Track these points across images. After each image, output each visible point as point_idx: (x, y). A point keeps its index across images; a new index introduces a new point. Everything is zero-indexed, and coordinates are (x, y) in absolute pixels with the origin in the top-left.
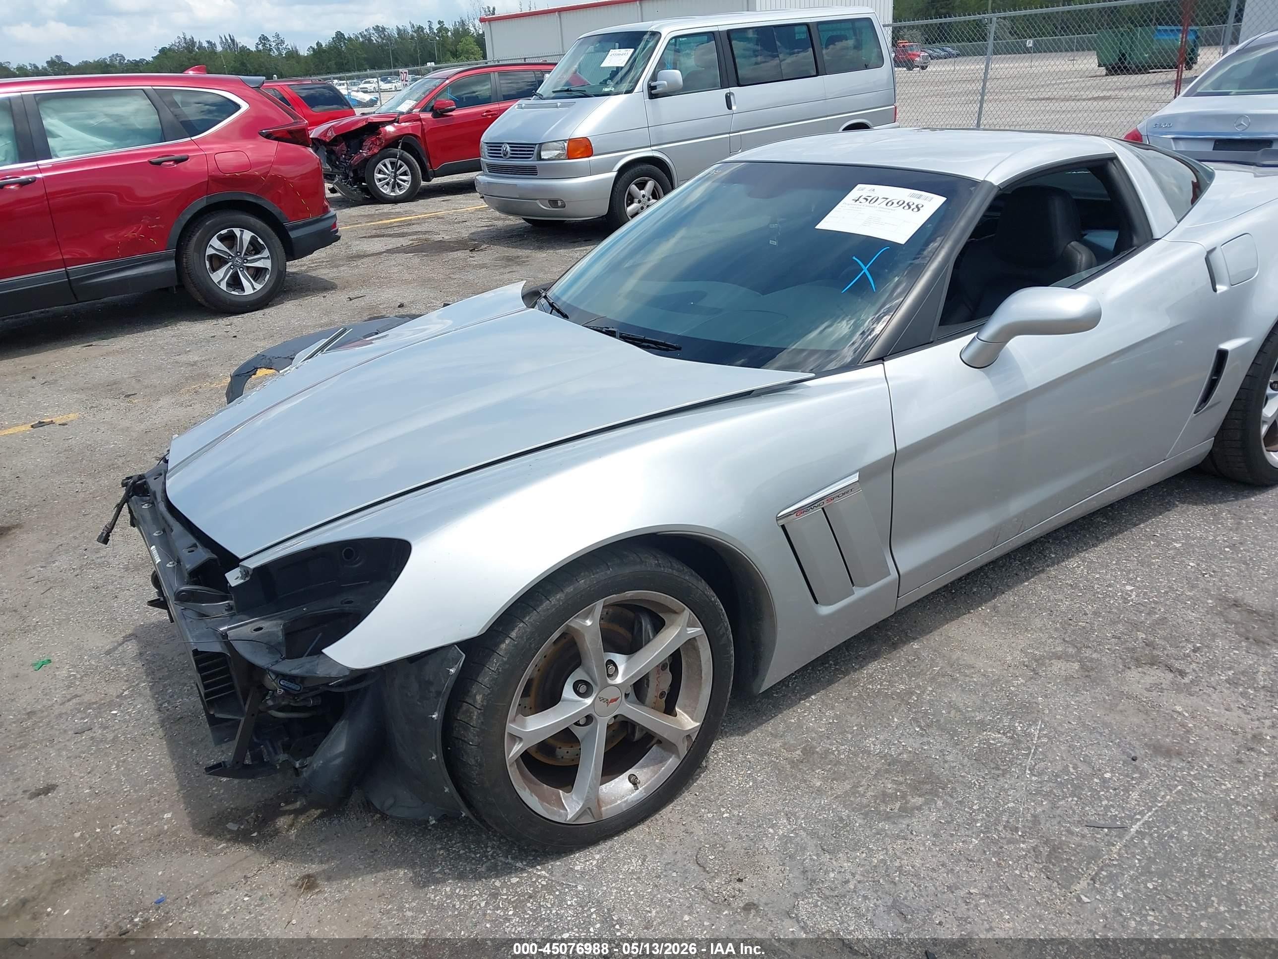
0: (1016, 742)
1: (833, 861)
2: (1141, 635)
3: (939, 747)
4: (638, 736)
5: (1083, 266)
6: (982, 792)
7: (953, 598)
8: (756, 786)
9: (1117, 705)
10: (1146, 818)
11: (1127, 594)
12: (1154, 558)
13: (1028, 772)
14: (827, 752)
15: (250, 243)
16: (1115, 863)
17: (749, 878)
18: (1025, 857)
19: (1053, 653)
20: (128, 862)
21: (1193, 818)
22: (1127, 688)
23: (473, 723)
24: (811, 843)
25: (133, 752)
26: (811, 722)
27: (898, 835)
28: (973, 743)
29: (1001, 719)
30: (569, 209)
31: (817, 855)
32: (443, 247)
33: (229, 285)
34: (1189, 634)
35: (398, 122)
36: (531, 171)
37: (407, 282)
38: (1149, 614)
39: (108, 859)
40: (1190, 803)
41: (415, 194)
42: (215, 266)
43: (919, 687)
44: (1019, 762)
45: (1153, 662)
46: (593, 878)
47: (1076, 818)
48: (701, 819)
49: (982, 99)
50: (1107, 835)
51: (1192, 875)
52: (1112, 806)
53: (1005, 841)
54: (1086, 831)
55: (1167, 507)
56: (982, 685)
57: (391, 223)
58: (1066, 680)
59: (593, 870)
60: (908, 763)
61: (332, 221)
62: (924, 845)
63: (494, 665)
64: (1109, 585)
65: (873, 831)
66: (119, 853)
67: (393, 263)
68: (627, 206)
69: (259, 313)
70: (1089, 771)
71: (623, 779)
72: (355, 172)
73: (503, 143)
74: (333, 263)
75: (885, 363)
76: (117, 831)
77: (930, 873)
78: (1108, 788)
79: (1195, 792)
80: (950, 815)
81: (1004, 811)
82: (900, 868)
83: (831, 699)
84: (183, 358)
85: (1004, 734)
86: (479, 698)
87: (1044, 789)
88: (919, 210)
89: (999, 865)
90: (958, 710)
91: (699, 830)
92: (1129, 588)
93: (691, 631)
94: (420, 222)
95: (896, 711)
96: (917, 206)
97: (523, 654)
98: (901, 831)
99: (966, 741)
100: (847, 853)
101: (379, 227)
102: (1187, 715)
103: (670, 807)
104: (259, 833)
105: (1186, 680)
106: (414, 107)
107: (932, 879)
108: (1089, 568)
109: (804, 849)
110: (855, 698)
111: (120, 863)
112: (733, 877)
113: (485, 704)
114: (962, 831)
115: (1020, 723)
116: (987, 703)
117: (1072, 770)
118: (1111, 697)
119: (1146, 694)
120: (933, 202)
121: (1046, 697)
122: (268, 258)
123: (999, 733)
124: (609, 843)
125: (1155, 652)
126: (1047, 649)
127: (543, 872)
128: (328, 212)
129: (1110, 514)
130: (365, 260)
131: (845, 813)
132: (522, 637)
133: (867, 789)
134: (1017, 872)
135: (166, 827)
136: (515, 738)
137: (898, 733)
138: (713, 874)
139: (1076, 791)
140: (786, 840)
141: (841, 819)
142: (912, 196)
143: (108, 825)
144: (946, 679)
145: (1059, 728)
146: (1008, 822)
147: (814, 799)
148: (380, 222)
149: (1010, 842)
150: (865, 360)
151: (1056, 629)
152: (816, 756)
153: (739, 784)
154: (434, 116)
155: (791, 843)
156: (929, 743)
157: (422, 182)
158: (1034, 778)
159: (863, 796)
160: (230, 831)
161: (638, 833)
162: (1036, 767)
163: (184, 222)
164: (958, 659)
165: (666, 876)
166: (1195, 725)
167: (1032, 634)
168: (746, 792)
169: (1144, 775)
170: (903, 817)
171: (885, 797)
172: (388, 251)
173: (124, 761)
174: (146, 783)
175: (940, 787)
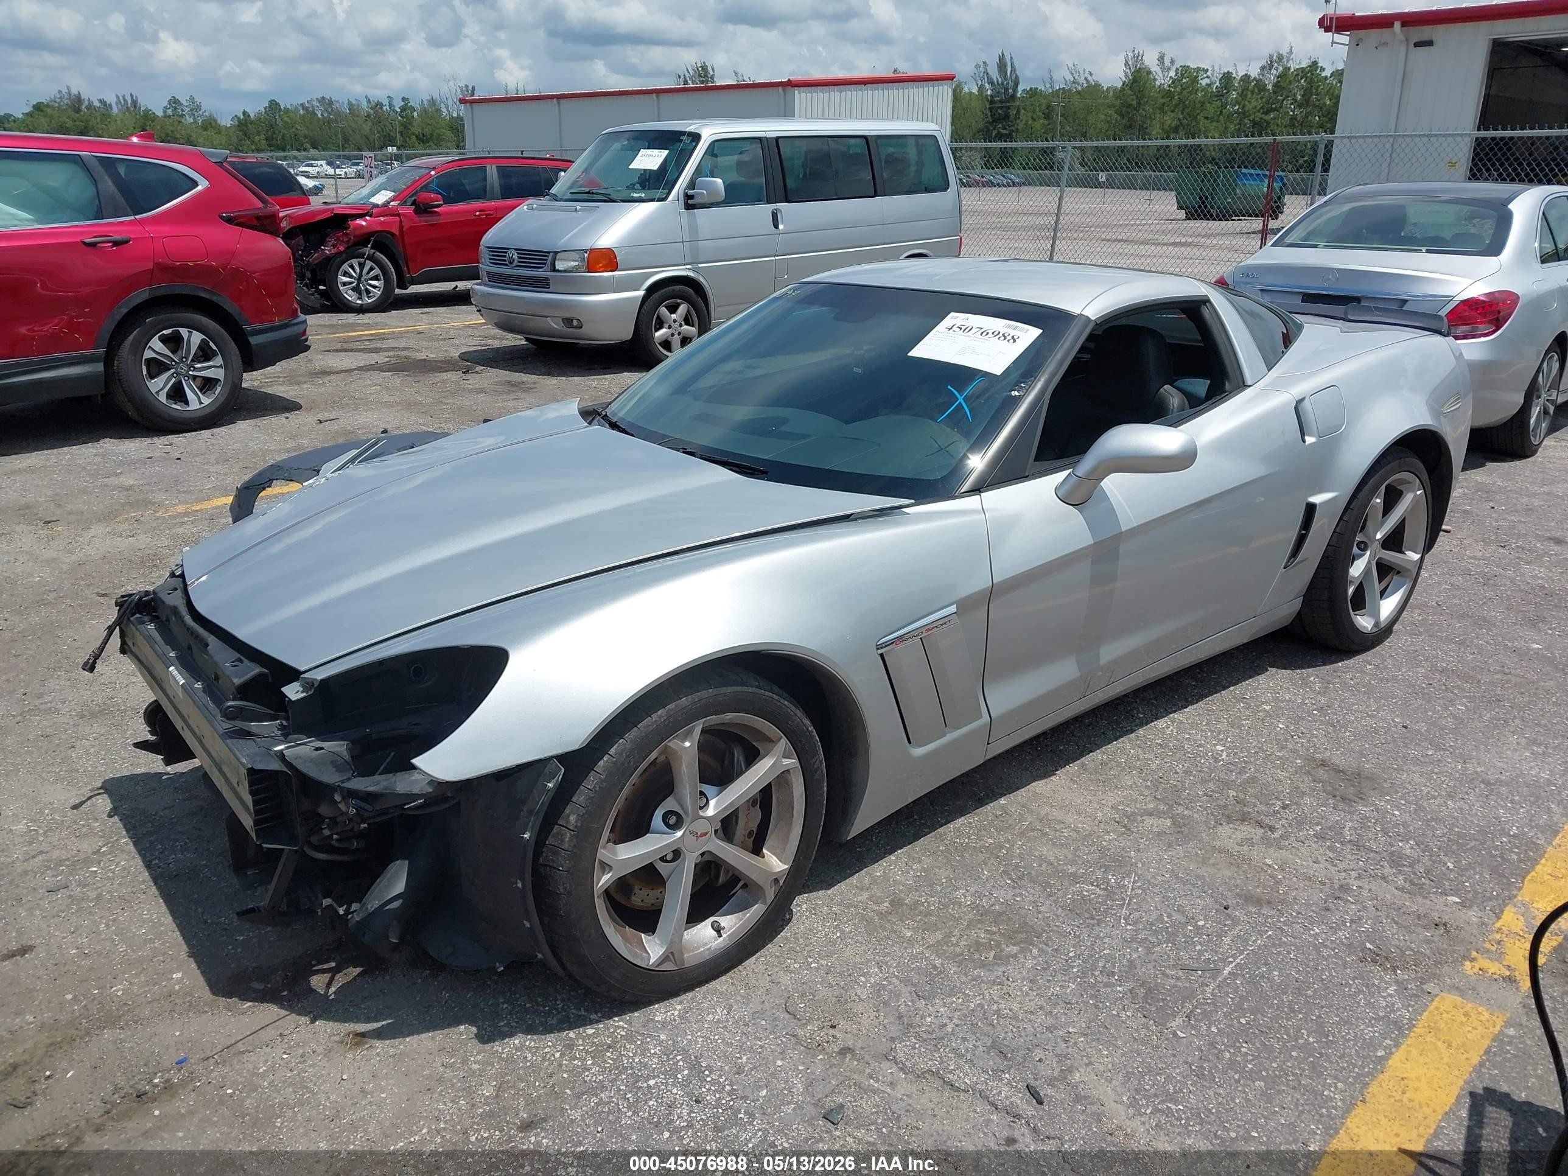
0: (1110, 895)
1: (929, 1007)
2: (1232, 793)
3: (1031, 898)
4: (722, 879)
5: (1175, 410)
6: (1077, 940)
7: (1039, 756)
8: (844, 936)
9: (1209, 859)
10: (1238, 960)
11: (1217, 754)
12: (1244, 720)
13: (1122, 921)
14: (917, 903)
15: (200, 347)
16: (1209, 1001)
17: (843, 1024)
18: (1122, 998)
19: (1144, 810)
20: (136, 1023)
21: (1283, 960)
22: (1218, 843)
23: (565, 846)
24: (905, 990)
25: (123, 911)
26: (898, 875)
27: (994, 981)
28: (1066, 895)
29: (1093, 872)
30: (586, 330)
31: (912, 1001)
32: (426, 367)
33: (169, 396)
34: (1278, 792)
35: (371, 216)
36: (542, 284)
37: (387, 405)
38: (1239, 773)
39: (111, 1021)
40: (1280, 946)
41: (389, 303)
42: (154, 370)
43: (1008, 841)
44: (1114, 912)
45: (1244, 818)
46: (676, 1027)
47: (1171, 962)
48: (787, 970)
49: (1055, 235)
50: (1201, 977)
51: (1283, 1011)
52: (1206, 951)
53: (1102, 985)
54: (1180, 973)
55: (1256, 670)
56: (1073, 840)
57: (359, 336)
58: (1158, 835)
59: (675, 1020)
60: (1000, 914)
61: (302, 327)
62: (1021, 990)
63: (591, 782)
64: (1200, 745)
65: (970, 977)
66: (123, 1015)
67: (369, 382)
68: (656, 331)
69: (205, 434)
70: (1183, 920)
71: (706, 926)
72: (313, 272)
73: (508, 249)
74: (292, 379)
75: (982, 494)
76: (118, 990)
77: (1029, 1016)
78: (1202, 934)
79: (1285, 937)
80: (1046, 962)
81: (1101, 957)
82: (998, 1012)
83: (917, 853)
84: (114, 481)
85: (1097, 886)
86: (573, 818)
87: (1139, 936)
88: (1015, 341)
89: (1096, 1007)
90: (1050, 863)
91: (785, 980)
92: (1219, 748)
93: (786, 761)
94: (395, 336)
95: (986, 864)
96: (1013, 337)
97: (621, 772)
98: (997, 977)
99: (1059, 893)
100: (943, 999)
101: (345, 340)
102: (1276, 867)
103: (753, 959)
104: (290, 991)
105: (1276, 835)
106: (393, 199)
107: (1030, 1021)
108: (1178, 728)
109: (898, 995)
110: (942, 851)
111: (127, 1025)
112: (826, 1024)
113: (579, 824)
114: (1059, 977)
115: (1113, 875)
116: (1079, 856)
117: (1166, 919)
118: (1203, 852)
119: (1237, 848)
120: (1029, 334)
121: (1139, 851)
122: (221, 366)
123: (1093, 885)
124: (690, 995)
125: (1245, 809)
126: (1138, 806)
127: (621, 1023)
128: (297, 316)
129: (1199, 676)
130: (332, 377)
131: (938, 962)
132: (621, 754)
133: (960, 938)
134: (1115, 1012)
135: (177, 987)
136: (605, 867)
137: (989, 885)
138: (804, 1021)
139: (1171, 937)
140: (878, 988)
141: (935, 967)
142: (1008, 326)
143: (105, 986)
144: (1035, 834)
145: (1153, 881)
146: (1104, 967)
147: (906, 948)
148: (346, 334)
149: (1106, 985)
150: (963, 491)
151: (1147, 787)
152: (905, 907)
153: (826, 935)
154: (416, 212)
155: (885, 990)
156: (1021, 895)
157: (396, 290)
158: (1129, 927)
159: (956, 945)
160: (256, 991)
161: (721, 984)
162: (1131, 917)
163: (118, 317)
164: (1047, 814)
165: (754, 1024)
166: (1284, 877)
167: (1123, 792)
168: (834, 943)
169: (1236, 922)
170: (999, 965)
171: (978, 946)
172: (360, 368)
173: (114, 920)
174: (146, 941)
175: (1035, 936)
